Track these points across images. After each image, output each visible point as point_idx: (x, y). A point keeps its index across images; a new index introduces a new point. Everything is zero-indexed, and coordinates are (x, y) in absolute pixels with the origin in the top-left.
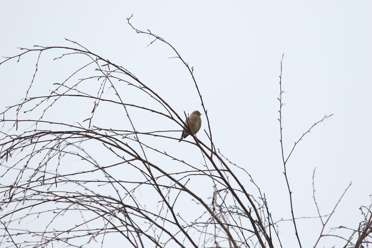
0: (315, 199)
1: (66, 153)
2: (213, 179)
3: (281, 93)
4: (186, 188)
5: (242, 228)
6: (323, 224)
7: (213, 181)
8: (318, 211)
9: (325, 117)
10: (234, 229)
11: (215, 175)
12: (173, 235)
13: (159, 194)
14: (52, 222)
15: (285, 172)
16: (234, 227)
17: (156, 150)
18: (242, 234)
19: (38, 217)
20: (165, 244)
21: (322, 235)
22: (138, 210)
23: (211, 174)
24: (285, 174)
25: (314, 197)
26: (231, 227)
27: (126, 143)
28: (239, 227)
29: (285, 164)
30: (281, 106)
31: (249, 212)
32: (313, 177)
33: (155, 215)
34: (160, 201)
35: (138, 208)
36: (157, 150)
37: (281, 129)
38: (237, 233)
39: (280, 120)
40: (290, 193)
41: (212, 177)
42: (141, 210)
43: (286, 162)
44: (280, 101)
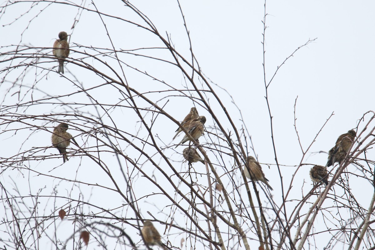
0: (295, 128)
1: (44, 69)
2: (193, 100)
3: (265, 16)
4: (163, 111)
5: (221, 152)
6: (303, 153)
7: (194, 103)
8: (299, 139)
9: (309, 41)
10: (213, 152)
11: (195, 97)
12: (150, 157)
13: (137, 115)
14: (28, 139)
15: (266, 97)
16: (213, 150)
17: (136, 69)
18: (220, 157)
19: (16, 133)
20: (142, 165)
21: (302, 163)
22: (116, 130)
23: (191, 95)
24: (267, 98)
25: (295, 126)
26: (211, 149)
27: (106, 62)
28: (218, 151)
29: (266, 88)
30: (265, 29)
31: (228, 135)
32: (295, 105)
33: (133, 136)
34: (138, 122)
35: (116, 129)
36: (138, 69)
37: (264, 52)
38: (216, 156)
39: (263, 44)
40: (271, 118)
41: (192, 99)
42: (119, 130)
43: (268, 86)
44: (264, 24)
